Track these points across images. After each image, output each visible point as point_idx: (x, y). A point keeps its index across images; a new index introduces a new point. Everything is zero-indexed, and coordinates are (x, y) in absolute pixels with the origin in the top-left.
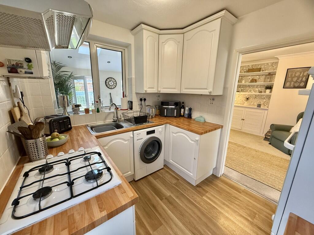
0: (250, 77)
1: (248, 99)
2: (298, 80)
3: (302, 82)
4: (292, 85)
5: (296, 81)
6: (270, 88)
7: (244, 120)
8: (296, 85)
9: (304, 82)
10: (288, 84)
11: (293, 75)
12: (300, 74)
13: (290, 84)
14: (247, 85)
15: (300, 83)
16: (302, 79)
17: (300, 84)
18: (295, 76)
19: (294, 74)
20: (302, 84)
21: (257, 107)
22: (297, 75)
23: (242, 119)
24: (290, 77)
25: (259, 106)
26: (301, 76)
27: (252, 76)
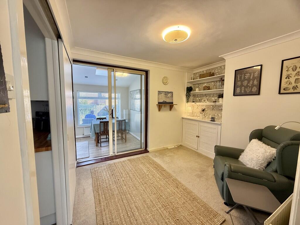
0: (205, 84)
1: (203, 110)
2: (249, 84)
3: (254, 86)
4: (243, 92)
5: (247, 85)
6: (221, 96)
7: (199, 137)
8: (248, 90)
9: (256, 86)
10: (238, 90)
11: (243, 78)
12: (250, 76)
13: (241, 90)
14: (204, 94)
15: (252, 87)
16: (253, 83)
17: (251, 89)
18: (245, 79)
19: (243, 76)
20: (255, 89)
21: (211, 121)
22: (247, 77)
23: (197, 136)
24: (239, 81)
25: (213, 119)
26: (251, 78)
27: (207, 82)
